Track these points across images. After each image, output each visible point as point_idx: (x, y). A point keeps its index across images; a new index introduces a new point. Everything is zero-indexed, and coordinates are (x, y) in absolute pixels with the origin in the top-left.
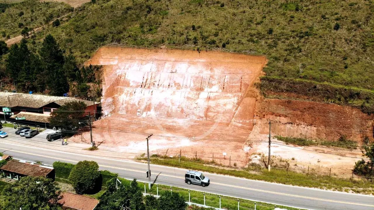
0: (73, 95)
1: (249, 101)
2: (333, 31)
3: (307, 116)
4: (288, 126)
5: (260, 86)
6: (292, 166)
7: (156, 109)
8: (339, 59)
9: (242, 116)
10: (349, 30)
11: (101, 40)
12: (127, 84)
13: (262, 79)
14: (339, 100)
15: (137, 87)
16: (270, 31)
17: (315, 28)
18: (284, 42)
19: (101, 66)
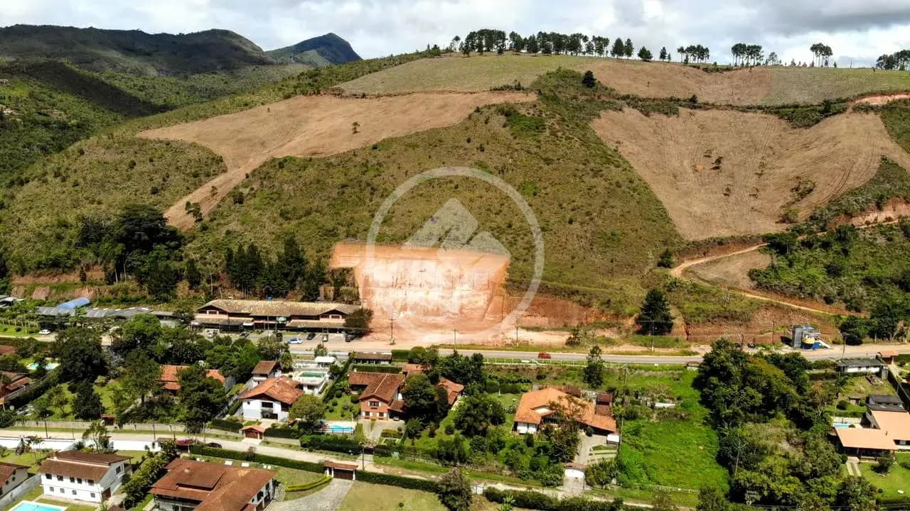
0: (327, 299)
1: (497, 299)
2: (568, 225)
3: (541, 310)
4: (528, 318)
5: (506, 287)
6: (530, 343)
7: (412, 309)
8: (568, 257)
9: (494, 312)
10: (582, 224)
11: (331, 234)
12: (378, 285)
13: (507, 280)
14: (564, 296)
15: (387, 287)
16: (510, 226)
17: (552, 221)
18: (522, 239)
19: (352, 269)
